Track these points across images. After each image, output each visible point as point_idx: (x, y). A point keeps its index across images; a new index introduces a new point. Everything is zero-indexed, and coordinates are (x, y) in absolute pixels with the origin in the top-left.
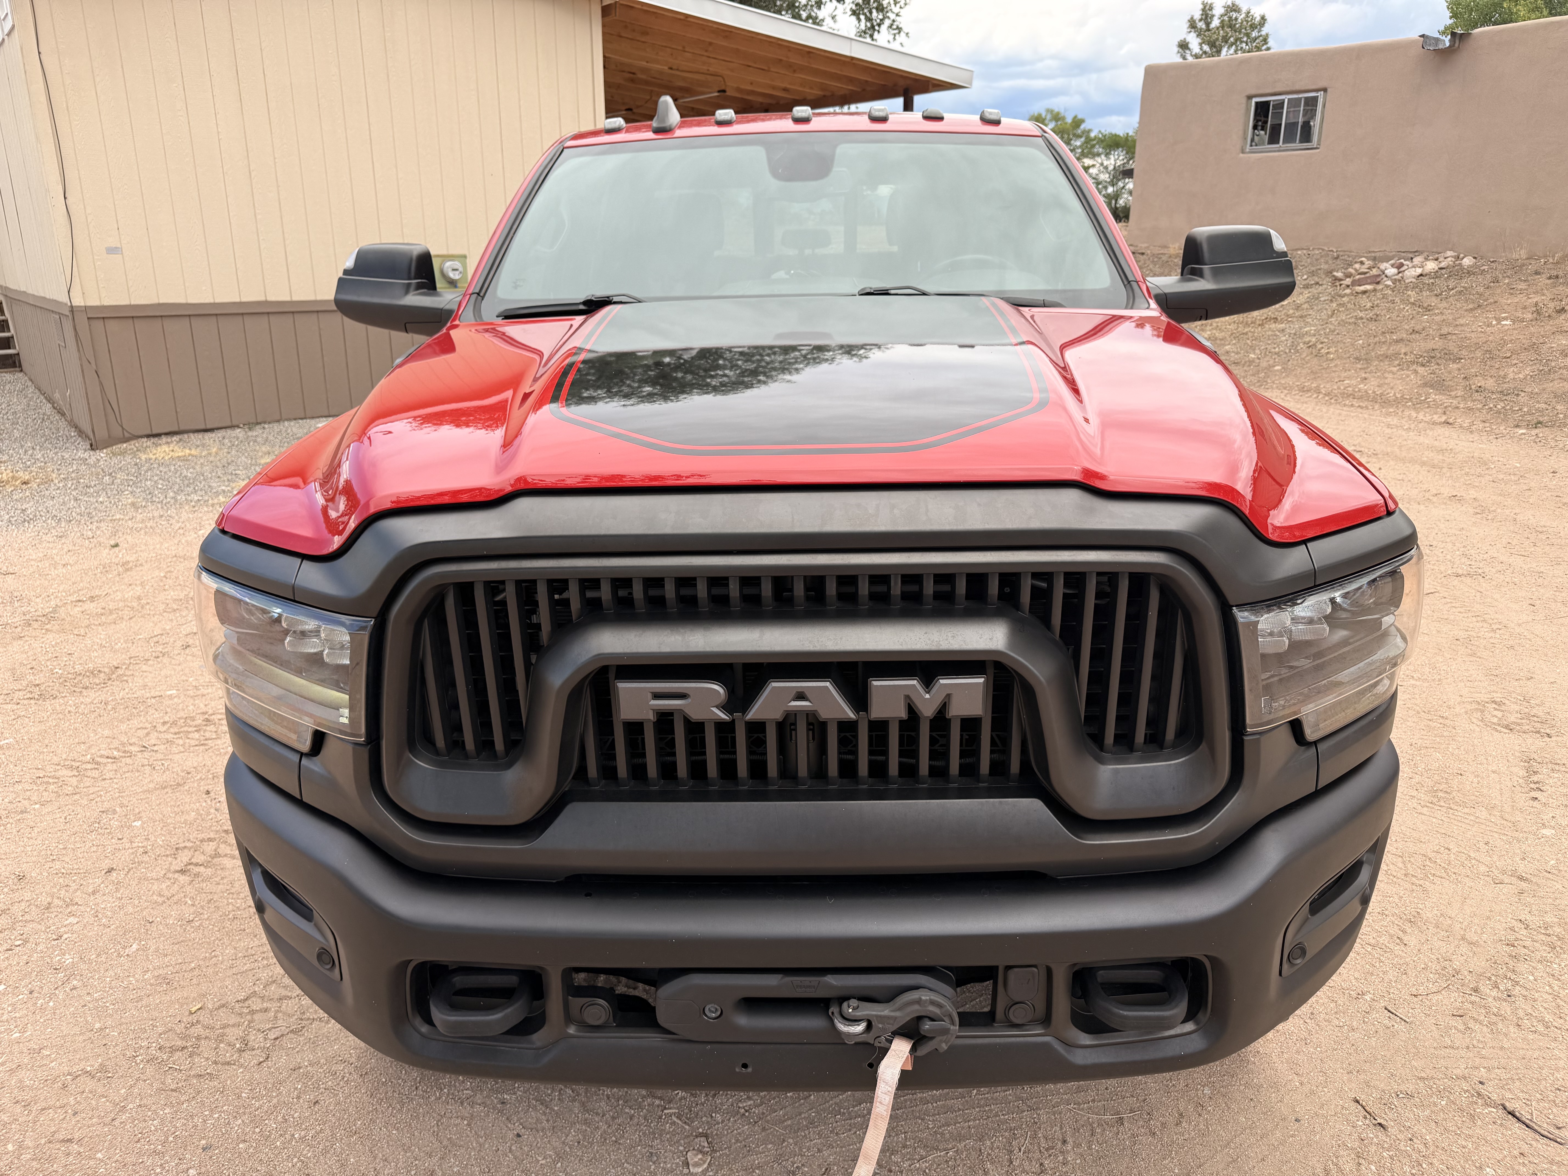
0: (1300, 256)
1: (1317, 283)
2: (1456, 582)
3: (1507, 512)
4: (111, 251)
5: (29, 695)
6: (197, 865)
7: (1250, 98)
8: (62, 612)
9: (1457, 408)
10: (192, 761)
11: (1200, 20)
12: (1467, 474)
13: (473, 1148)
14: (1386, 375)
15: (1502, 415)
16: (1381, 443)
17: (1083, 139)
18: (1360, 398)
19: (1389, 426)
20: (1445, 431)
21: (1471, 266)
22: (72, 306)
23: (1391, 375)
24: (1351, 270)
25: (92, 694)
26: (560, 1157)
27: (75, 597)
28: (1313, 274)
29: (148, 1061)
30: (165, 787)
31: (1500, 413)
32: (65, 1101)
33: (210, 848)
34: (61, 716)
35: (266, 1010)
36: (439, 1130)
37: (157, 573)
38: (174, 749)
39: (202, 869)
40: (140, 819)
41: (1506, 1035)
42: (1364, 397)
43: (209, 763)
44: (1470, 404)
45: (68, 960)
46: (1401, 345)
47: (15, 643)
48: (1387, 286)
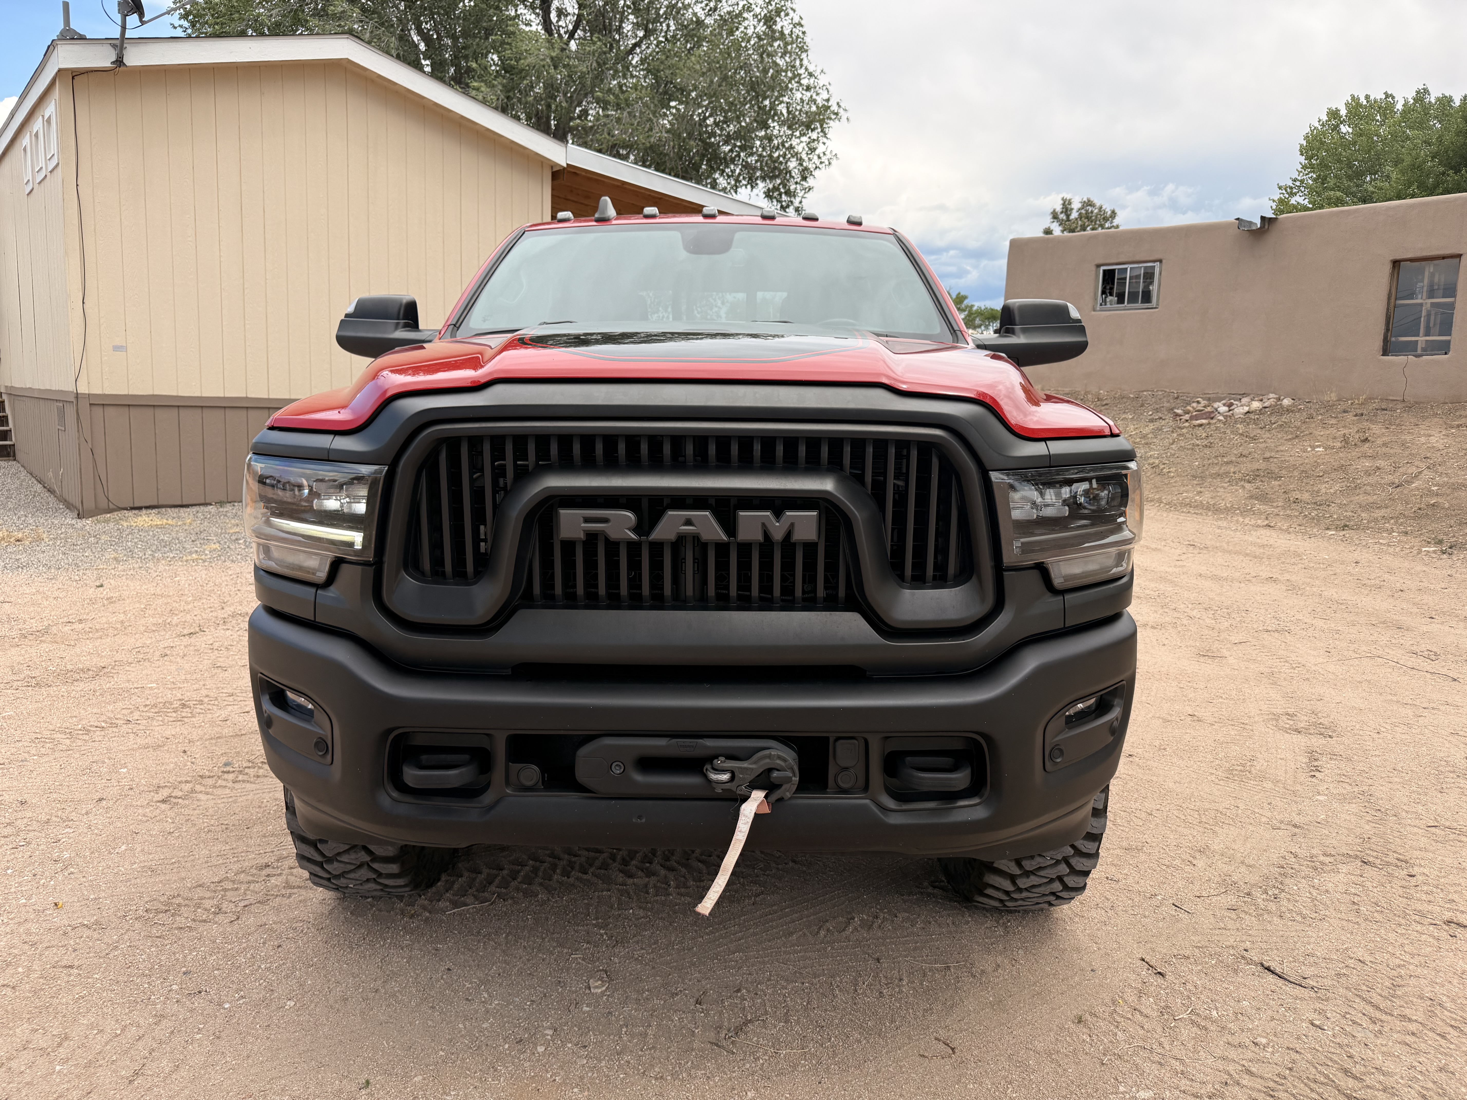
0: (1146, 396)
1: (1161, 418)
2: (1266, 635)
3: (1315, 589)
4: (117, 348)
5: (26, 684)
6: (176, 797)
7: (1098, 266)
8: (54, 630)
9: (1278, 515)
10: (169, 732)
11: (1062, 212)
12: (1283, 563)
13: (411, 976)
14: (1219, 489)
15: (1317, 521)
16: (1211, 540)
17: (966, 313)
18: (1196, 507)
19: (1219, 527)
20: (1267, 532)
21: (1290, 406)
22: (77, 393)
23: (1222, 490)
24: (1189, 408)
25: (82, 684)
26: (482, 982)
27: (65, 620)
28: (1157, 410)
29: (136, 919)
30: (148, 747)
31: (1314, 519)
32: (66, 943)
33: (187, 787)
34: (54, 698)
35: (237, 889)
36: (383, 965)
37: (138, 605)
38: (155, 723)
39: (180, 801)
40: (126, 767)
41: (1270, 922)
42: (1200, 506)
43: (186, 732)
44: (1288, 512)
45: (66, 855)
46: (1231, 466)
47: (13, 649)
48: (1220, 421)
